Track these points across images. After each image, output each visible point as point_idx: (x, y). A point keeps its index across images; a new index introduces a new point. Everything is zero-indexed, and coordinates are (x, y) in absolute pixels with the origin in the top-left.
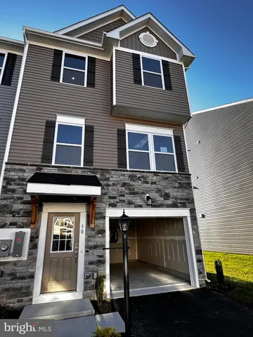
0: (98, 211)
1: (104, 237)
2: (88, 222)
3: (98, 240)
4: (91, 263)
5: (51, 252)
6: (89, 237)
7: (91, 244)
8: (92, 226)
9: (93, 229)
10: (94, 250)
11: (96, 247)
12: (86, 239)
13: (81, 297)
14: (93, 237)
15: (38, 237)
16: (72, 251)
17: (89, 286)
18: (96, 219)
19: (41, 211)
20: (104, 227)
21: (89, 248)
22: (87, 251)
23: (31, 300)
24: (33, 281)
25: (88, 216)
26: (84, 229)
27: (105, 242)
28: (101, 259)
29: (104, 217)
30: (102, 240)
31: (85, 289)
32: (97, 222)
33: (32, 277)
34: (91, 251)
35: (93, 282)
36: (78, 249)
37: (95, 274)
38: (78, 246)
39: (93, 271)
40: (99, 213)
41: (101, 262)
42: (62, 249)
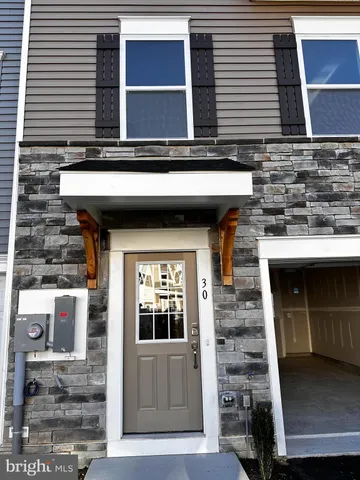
0: (241, 245)
1: (260, 307)
2: (218, 272)
3: (244, 315)
4: (233, 371)
5: (138, 341)
6: (223, 307)
7: (230, 324)
8: (228, 281)
9: (231, 289)
10: (238, 339)
11: (240, 332)
12: (216, 312)
13: (216, 449)
14: (232, 307)
15: (105, 308)
16: (185, 340)
17: (232, 424)
18: (236, 264)
20: (257, 282)
21: (224, 335)
22: (220, 342)
23: (104, 448)
24: (104, 407)
25: (216, 259)
26: (209, 288)
27: (262, 320)
28: (259, 361)
29: (256, 261)
30: (255, 314)
31: (225, 430)
32: (239, 271)
33: (101, 397)
34: (229, 342)
35: (243, 416)
36: (198, 335)
37: (246, 398)
38: (197, 327)
39: (239, 390)
40: (242, 250)
41: (258, 369)
42: (162, 335)
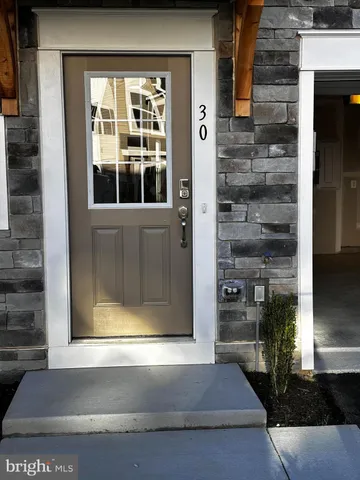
0: (268, 45)
1: (292, 153)
2: (227, 96)
3: (265, 166)
4: (241, 250)
5: (92, 205)
6: (231, 152)
7: (241, 180)
8: (243, 109)
9: (246, 123)
10: (253, 205)
11: (258, 193)
12: (220, 161)
13: (210, 359)
14: (248, 153)
15: (35, 150)
16: (169, 204)
17: (235, 324)
18: (260, 80)
19: (32, 44)
20: (293, 113)
21: (229, 197)
22: (224, 208)
23: (44, 355)
24: (41, 300)
25: (224, 70)
26: (211, 122)
27: (294, 174)
28: (283, 237)
29: (293, 75)
30: (284, 165)
31: (224, 334)
32: (264, 93)
33: (36, 284)
34: (239, 209)
35: (253, 315)
36: (188, 200)
37: (259, 290)
38: (189, 185)
39: (251, 280)
40: (271, 54)
41: (282, 247)
42: (129, 196)
